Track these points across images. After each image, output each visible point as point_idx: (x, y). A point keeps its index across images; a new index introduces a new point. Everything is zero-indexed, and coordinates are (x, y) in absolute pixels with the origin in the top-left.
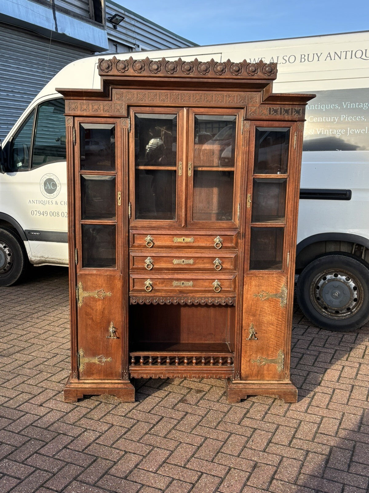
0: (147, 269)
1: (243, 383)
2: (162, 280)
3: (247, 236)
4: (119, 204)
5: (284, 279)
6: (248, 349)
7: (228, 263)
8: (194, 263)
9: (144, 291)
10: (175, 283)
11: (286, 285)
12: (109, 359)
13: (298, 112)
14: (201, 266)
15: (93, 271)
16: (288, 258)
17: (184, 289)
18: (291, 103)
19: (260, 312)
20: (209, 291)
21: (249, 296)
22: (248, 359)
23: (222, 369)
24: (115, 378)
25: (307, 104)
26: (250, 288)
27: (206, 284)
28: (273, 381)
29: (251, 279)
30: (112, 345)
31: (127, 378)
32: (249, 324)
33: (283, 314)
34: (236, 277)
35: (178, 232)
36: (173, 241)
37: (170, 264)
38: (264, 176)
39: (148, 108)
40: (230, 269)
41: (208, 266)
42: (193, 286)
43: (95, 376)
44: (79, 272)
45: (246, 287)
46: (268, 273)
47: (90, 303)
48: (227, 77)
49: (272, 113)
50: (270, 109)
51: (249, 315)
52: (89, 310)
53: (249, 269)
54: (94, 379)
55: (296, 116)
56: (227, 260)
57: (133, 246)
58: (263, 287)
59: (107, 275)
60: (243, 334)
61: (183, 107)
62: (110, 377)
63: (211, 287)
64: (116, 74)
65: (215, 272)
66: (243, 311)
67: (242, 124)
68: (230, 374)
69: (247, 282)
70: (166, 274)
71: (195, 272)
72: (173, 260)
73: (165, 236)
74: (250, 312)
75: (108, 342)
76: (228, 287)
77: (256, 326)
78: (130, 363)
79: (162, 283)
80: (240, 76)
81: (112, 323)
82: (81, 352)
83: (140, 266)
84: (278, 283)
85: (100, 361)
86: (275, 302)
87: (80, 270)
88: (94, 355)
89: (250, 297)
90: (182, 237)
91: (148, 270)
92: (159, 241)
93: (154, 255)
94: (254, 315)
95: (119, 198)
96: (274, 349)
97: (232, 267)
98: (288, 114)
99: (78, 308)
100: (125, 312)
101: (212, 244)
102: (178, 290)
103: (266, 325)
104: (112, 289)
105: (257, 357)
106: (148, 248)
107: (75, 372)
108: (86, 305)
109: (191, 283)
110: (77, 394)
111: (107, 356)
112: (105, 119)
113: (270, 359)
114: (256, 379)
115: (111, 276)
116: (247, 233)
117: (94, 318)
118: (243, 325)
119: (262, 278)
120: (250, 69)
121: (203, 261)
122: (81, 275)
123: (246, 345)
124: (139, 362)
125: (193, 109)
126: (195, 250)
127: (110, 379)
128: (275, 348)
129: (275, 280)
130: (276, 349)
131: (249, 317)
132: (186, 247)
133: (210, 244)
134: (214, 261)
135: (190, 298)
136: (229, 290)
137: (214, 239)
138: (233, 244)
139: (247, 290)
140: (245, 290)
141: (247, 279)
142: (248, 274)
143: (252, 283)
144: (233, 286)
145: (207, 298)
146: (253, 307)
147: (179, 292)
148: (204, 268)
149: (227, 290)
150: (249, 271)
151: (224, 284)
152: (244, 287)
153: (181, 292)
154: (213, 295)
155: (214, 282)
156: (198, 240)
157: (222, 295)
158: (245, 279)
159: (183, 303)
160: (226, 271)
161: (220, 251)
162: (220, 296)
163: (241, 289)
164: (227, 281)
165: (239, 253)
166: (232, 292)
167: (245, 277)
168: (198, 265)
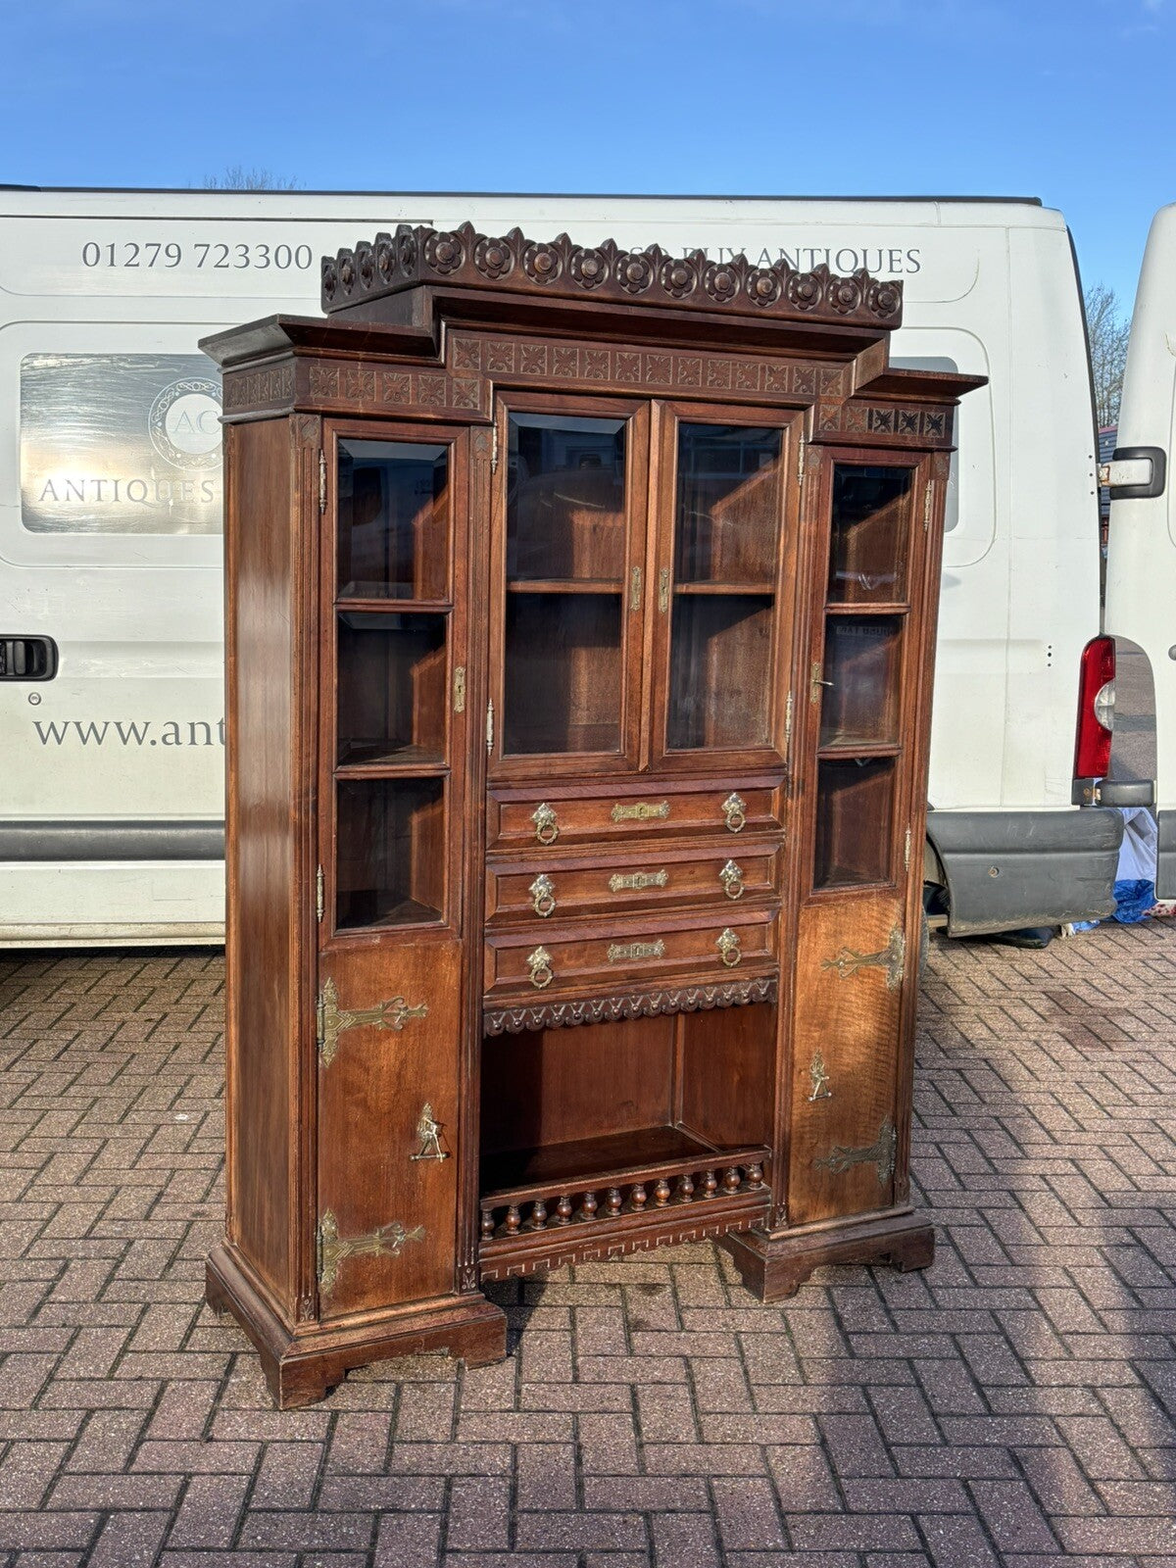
0: (541, 913)
1: (799, 1236)
2: (578, 946)
3: (808, 789)
4: (459, 708)
5: (896, 907)
6: (808, 1129)
7: (760, 873)
8: (669, 883)
9: (529, 986)
10: (615, 951)
11: (900, 923)
12: (415, 1233)
13: (936, 424)
14: (687, 890)
15: (371, 935)
16: (908, 844)
17: (641, 966)
18: (923, 398)
19: (838, 1013)
20: (711, 966)
21: (811, 968)
22: (806, 1161)
23: (741, 1203)
24: (434, 1294)
25: (959, 403)
26: (813, 945)
27: (699, 944)
28: (869, 1212)
29: (816, 916)
30: (425, 1182)
31: (474, 1285)
32: (810, 1053)
33: (892, 1009)
34: (778, 914)
35: (627, 789)
36: (611, 819)
37: (602, 890)
38: (852, 608)
39: (548, 396)
40: (763, 892)
41: (705, 888)
42: (666, 955)
43: (370, 1300)
44: (327, 945)
45: (803, 942)
46: (858, 896)
47: (358, 1050)
48: (780, 313)
49: (875, 425)
50: (871, 412)
51: (810, 1024)
52: (355, 1074)
53: (811, 887)
54: (369, 1310)
55: (930, 435)
56: (755, 864)
57: (497, 844)
58: (845, 938)
59: (417, 947)
60: (795, 1086)
61: (649, 398)
62: (418, 1292)
63: (712, 952)
64: (474, 282)
65: (726, 904)
66: (797, 1016)
67: (801, 454)
68: (758, 1216)
69: (806, 925)
70: (590, 923)
71: (674, 909)
72: (610, 878)
73: (587, 804)
74: (813, 1017)
75: (414, 1174)
76: (757, 948)
77: (828, 1055)
78: (480, 1233)
79: (579, 954)
80: (813, 311)
81: (427, 1108)
82: (327, 1225)
83: (516, 907)
84: (881, 921)
85: (388, 1245)
86: (873, 978)
87: (330, 942)
88: (369, 1225)
89: (814, 971)
90: (635, 803)
91: (543, 917)
92: (571, 820)
93: (558, 866)
94: (823, 1026)
95: (459, 688)
96: (870, 1117)
97: (769, 885)
98: (913, 429)
99: (320, 1073)
100: (469, 1063)
101: (718, 817)
102: (625, 972)
103: (851, 1049)
104: (429, 992)
105: (829, 1148)
106: (543, 844)
107: (307, 1295)
108: (345, 1056)
109: (659, 947)
110: (324, 1373)
111: (409, 1221)
112: (421, 427)
113: (860, 1148)
114: (826, 1216)
115: (428, 948)
116: (809, 780)
117: (371, 1103)
118: (796, 1058)
119: (843, 910)
120: (840, 294)
121: (692, 873)
122: (332, 955)
124: (506, 1224)
125: (677, 404)
126: (673, 839)
127: (420, 1301)
128: (873, 1114)
129: (875, 914)
130: (875, 1118)
131: (810, 1031)
132: (648, 834)
133: (711, 818)
134: (722, 869)
135: (658, 993)
136: (760, 955)
137: (722, 804)
138: (772, 816)
139: (806, 952)
140: (801, 953)
141: (807, 918)
142: (811, 902)
143: (818, 929)
144: (772, 943)
145: (701, 989)
146: (821, 1000)
147: (627, 977)
148: (695, 896)
149: (756, 957)
150: (813, 892)
151: (746, 941)
152: (799, 942)
153: (632, 977)
154: (717, 976)
155: (720, 936)
156: (680, 808)
157: (741, 975)
158: (803, 917)
159: (635, 1014)
160: (754, 897)
161: (740, 840)
162: (735, 978)
163: (793, 950)
164: (755, 930)
165: (789, 842)
166: (769, 963)
167: (802, 912)
168: (679, 887)
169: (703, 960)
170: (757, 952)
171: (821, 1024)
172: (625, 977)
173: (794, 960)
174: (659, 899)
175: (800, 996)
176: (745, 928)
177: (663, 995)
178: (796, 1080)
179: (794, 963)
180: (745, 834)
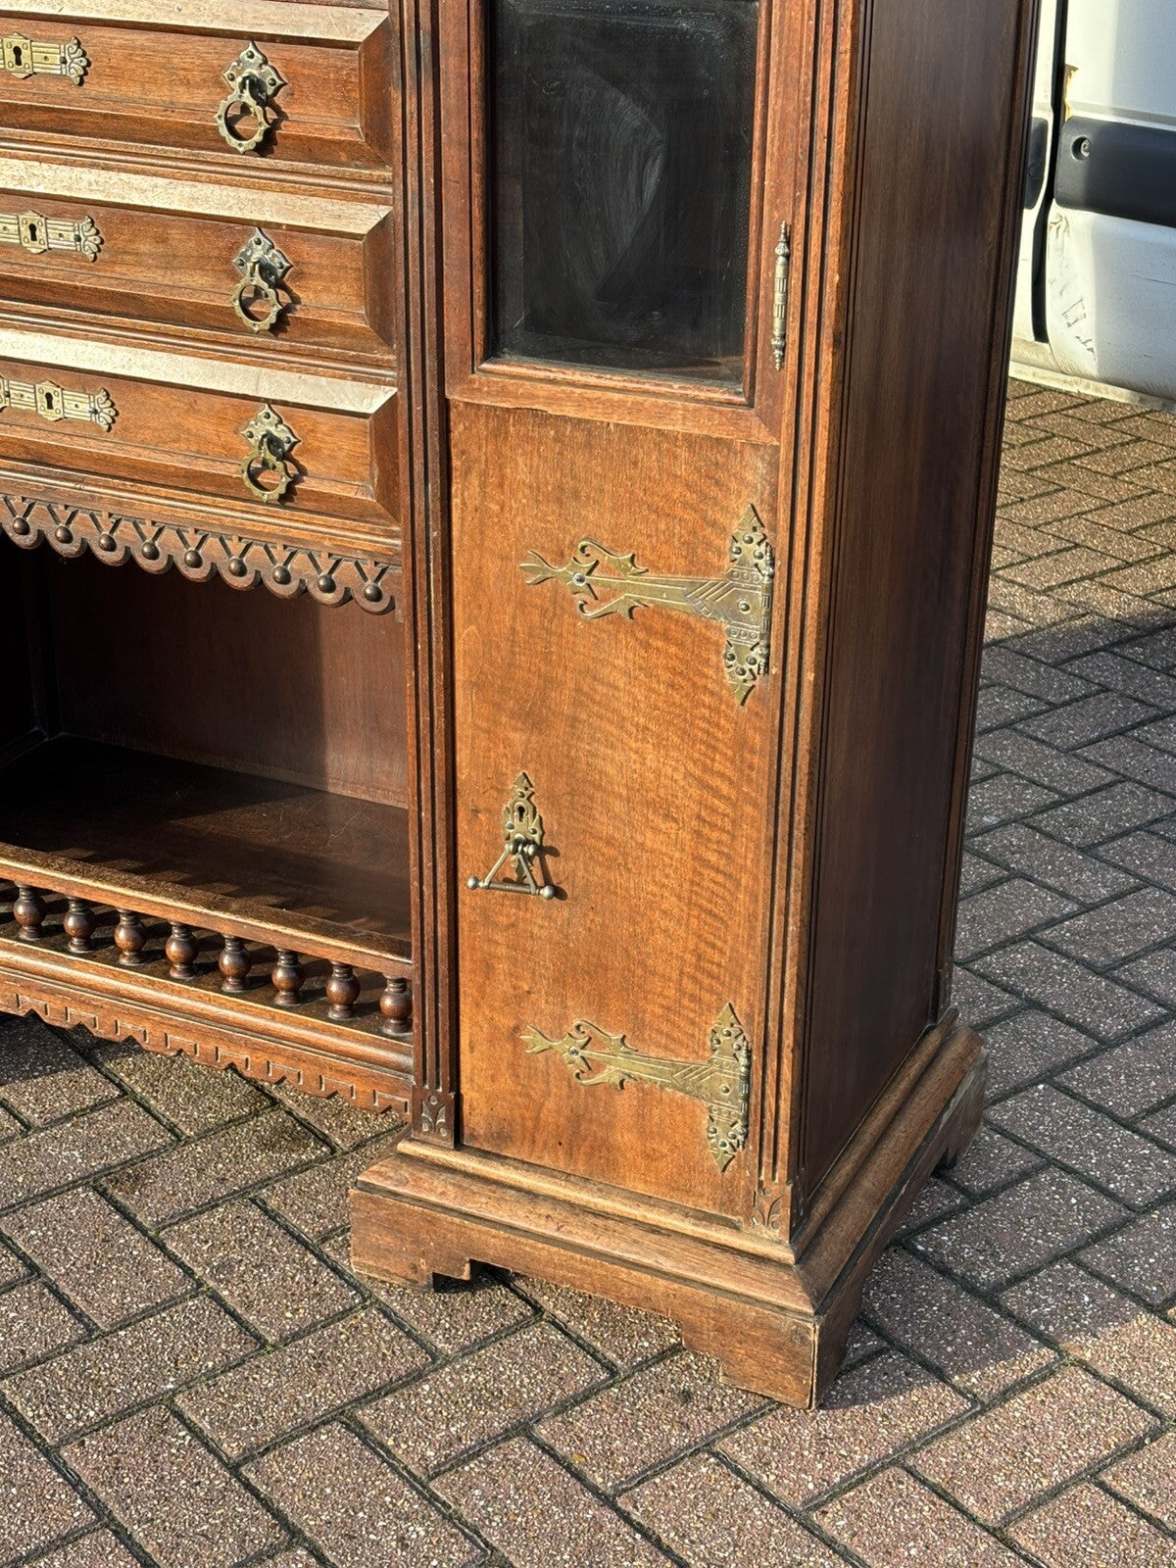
1: (466, 1175)
3: (450, 64)
5: (752, 467)
6: (504, 951)
7: (334, 279)
8: (103, 256)
11: (767, 517)
14: (153, 281)
16: (779, 287)
17: (56, 441)
19: (577, 704)
20: (219, 487)
21: (492, 567)
22: (506, 1022)
26: (495, 507)
27: (200, 424)
28: (672, 1208)
29: (497, 432)
32: (499, 774)
33: (741, 744)
34: (393, 401)
40: (343, 331)
41: (196, 286)
42: (115, 431)
45: (463, 492)
46: (622, 406)
51: (497, 706)
53: (479, 349)
58: (590, 514)
60: (462, 839)
63: (231, 454)
65: (240, 338)
66: (459, 676)
69: (474, 453)
74: (504, 691)
76: (342, 476)
77: (551, 799)
84: (704, 497)
86: (681, 645)
89: (502, 576)
94: (534, 718)
96: (681, 991)
97: (359, 318)
102: (25, 444)
103: (619, 807)
105: (563, 1019)
109: (98, 405)
113: (655, 1054)
114: (562, 1165)
116: (450, 36)
118: (462, 775)
119: (580, 436)
121: (158, 239)
123: (487, 918)
126: (95, 142)
128: (689, 986)
129: (681, 470)
130: (693, 998)
131: (496, 723)
132: (36, 117)
133: (196, 105)
134: (238, 248)
135: (105, 515)
136: (352, 495)
137: (223, 68)
138: (358, 126)
139: (476, 521)
140: (463, 519)
141: (474, 431)
142: (479, 390)
143: (508, 471)
144: (376, 472)
145: (214, 534)
146: (524, 655)
147: (29, 457)
148: (166, 302)
149: (341, 498)
150: (485, 366)
151: (319, 449)
152: (453, 490)
153: (39, 458)
154: (245, 516)
155: (247, 419)
156: (114, 62)
157: (306, 530)
158: (461, 427)
159: (65, 546)
160: (322, 340)
161: (269, 175)
162: (294, 533)
163: (431, 506)
164: (340, 428)
165: (400, 209)
166: (376, 520)
167: (460, 414)
168: (133, 269)
169: (201, 466)
170: (346, 486)
171: (528, 714)
172: (23, 456)
173: (434, 531)
174: (76, 287)
175: (464, 628)
176: (314, 414)
177: (123, 523)
178: (466, 827)
179: (435, 539)
180: (281, 164)
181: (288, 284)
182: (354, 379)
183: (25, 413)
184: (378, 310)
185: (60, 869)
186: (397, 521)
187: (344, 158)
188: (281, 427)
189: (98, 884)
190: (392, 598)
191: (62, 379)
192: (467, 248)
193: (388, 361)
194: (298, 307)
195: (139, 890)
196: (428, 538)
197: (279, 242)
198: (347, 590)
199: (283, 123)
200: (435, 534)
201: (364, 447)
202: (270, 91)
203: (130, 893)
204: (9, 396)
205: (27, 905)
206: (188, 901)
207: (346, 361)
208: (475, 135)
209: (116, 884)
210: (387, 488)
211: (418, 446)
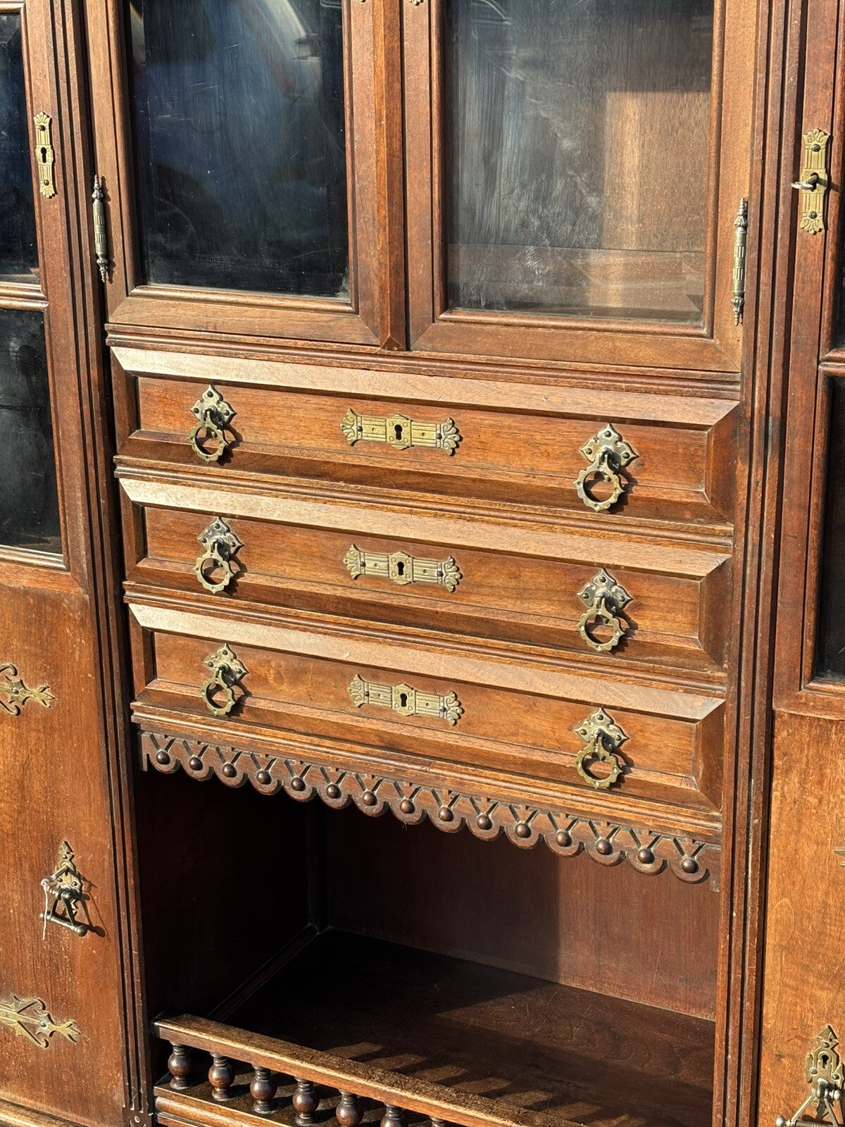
0: (206, 584)
2: (293, 662)
3: (795, 443)
4: (46, 190)
7: (670, 611)
8: (462, 588)
9: (200, 706)
10: (360, 691)
12: (65, 1028)
14: (505, 608)
17: (405, 732)
20: (554, 774)
21: (808, 850)
26: (814, 801)
27: (538, 722)
29: (822, 739)
30: (72, 958)
32: (804, 1026)
34: (720, 710)
36: (339, 437)
37: (329, 570)
40: (678, 652)
42: (462, 725)
51: (806, 968)
53: (807, 671)
56: (663, 591)
59: (26, 592)
60: (764, 1079)
63: (563, 747)
65: (582, 656)
66: (770, 941)
69: (795, 753)
70: (307, 626)
71: (472, 640)
72: (345, 549)
73: (292, 399)
74: (813, 955)
76: (668, 769)
78: (159, 1073)
79: (295, 679)
81: (63, 849)
85: (29, 1027)
89: (817, 858)
90: (385, 414)
91: (209, 592)
92: (266, 425)
95: (44, 151)
97: (694, 644)
101: (564, 473)
102: (378, 734)
104: (52, 671)
106: (203, 462)
109: (446, 705)
111: (56, 1007)
115: (42, 598)
118: (768, 1025)
121: (513, 575)
124: (204, 1078)
131: (804, 982)
132: (412, 479)
133: (554, 472)
134: (583, 584)
135: (445, 791)
136: (677, 785)
137: (581, 444)
138: (703, 490)
139: (794, 811)
140: (781, 809)
141: (797, 737)
142: (805, 704)
143: (828, 771)
144: (701, 768)
145: (543, 811)
146: (835, 925)
147: (382, 744)
148: (516, 625)
149: (666, 787)
150: (812, 684)
151: (646, 745)
152: (774, 784)
153: (392, 746)
154: (574, 797)
155: (582, 720)
156: (483, 438)
157: (631, 812)
158: (785, 733)
159: (408, 815)
160: (656, 658)
161: (617, 528)
162: (618, 814)
163: (753, 798)
164: (667, 730)
165: (740, 557)
166: (697, 806)
167: (784, 722)
168: (486, 599)
169: (537, 756)
170: (670, 777)
171: (835, 976)
172: (377, 743)
173: (754, 819)
174: (437, 613)
175: (777, 901)
176: (643, 718)
177: (460, 799)
178: (769, 1070)
179: (756, 826)
180: (629, 519)
181: (627, 613)
182: (686, 691)
183: (380, 709)
184: (712, 636)
185: (381, 1081)
186: (718, 807)
187: (688, 516)
188: (612, 727)
189: (416, 1097)
190: (707, 870)
191: (417, 682)
192: (801, 591)
193: (719, 678)
194: (636, 632)
195: (453, 1102)
196: (748, 824)
197: (621, 580)
198: (664, 862)
199: (634, 488)
200: (756, 821)
201: (690, 745)
202: (623, 462)
203: (445, 1106)
204: (368, 695)
205: (349, 1109)
206: (496, 1114)
207: (678, 677)
208: (814, 500)
209: (431, 1096)
210: (711, 783)
211: (744, 748)
